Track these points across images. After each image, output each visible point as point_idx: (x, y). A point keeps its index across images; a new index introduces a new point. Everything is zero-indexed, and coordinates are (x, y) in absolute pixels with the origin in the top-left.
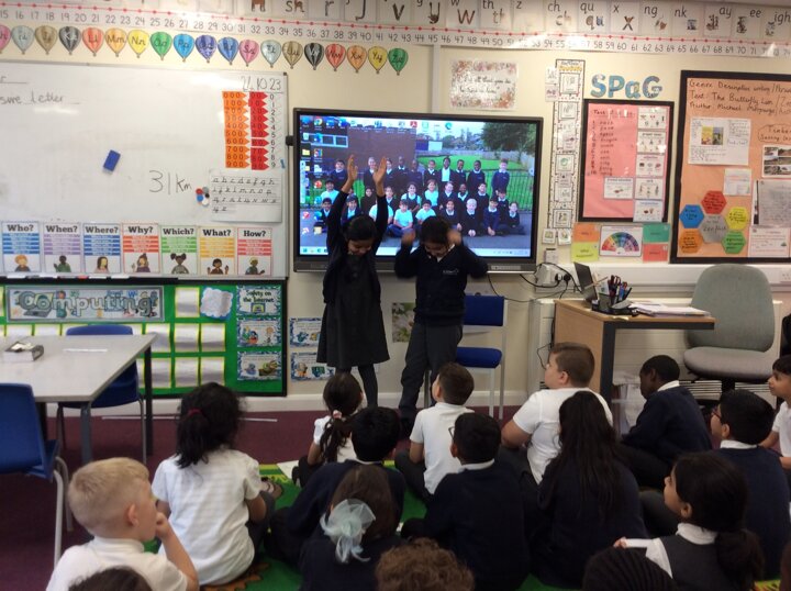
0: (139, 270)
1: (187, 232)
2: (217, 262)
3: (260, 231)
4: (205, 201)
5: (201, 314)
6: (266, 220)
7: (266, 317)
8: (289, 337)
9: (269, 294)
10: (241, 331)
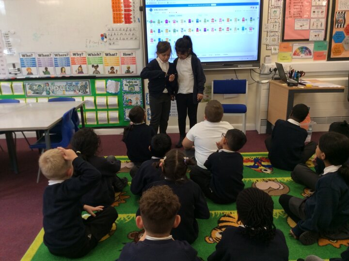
0: (79, 73)
1: (98, 55)
2: (112, 68)
3: (130, 53)
4: (105, 40)
5: (107, 92)
6: (132, 48)
7: (135, 93)
8: (146, 101)
9: (136, 82)
10: (125, 99)
